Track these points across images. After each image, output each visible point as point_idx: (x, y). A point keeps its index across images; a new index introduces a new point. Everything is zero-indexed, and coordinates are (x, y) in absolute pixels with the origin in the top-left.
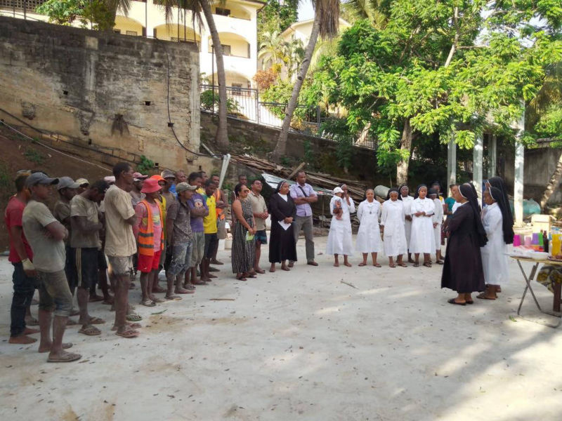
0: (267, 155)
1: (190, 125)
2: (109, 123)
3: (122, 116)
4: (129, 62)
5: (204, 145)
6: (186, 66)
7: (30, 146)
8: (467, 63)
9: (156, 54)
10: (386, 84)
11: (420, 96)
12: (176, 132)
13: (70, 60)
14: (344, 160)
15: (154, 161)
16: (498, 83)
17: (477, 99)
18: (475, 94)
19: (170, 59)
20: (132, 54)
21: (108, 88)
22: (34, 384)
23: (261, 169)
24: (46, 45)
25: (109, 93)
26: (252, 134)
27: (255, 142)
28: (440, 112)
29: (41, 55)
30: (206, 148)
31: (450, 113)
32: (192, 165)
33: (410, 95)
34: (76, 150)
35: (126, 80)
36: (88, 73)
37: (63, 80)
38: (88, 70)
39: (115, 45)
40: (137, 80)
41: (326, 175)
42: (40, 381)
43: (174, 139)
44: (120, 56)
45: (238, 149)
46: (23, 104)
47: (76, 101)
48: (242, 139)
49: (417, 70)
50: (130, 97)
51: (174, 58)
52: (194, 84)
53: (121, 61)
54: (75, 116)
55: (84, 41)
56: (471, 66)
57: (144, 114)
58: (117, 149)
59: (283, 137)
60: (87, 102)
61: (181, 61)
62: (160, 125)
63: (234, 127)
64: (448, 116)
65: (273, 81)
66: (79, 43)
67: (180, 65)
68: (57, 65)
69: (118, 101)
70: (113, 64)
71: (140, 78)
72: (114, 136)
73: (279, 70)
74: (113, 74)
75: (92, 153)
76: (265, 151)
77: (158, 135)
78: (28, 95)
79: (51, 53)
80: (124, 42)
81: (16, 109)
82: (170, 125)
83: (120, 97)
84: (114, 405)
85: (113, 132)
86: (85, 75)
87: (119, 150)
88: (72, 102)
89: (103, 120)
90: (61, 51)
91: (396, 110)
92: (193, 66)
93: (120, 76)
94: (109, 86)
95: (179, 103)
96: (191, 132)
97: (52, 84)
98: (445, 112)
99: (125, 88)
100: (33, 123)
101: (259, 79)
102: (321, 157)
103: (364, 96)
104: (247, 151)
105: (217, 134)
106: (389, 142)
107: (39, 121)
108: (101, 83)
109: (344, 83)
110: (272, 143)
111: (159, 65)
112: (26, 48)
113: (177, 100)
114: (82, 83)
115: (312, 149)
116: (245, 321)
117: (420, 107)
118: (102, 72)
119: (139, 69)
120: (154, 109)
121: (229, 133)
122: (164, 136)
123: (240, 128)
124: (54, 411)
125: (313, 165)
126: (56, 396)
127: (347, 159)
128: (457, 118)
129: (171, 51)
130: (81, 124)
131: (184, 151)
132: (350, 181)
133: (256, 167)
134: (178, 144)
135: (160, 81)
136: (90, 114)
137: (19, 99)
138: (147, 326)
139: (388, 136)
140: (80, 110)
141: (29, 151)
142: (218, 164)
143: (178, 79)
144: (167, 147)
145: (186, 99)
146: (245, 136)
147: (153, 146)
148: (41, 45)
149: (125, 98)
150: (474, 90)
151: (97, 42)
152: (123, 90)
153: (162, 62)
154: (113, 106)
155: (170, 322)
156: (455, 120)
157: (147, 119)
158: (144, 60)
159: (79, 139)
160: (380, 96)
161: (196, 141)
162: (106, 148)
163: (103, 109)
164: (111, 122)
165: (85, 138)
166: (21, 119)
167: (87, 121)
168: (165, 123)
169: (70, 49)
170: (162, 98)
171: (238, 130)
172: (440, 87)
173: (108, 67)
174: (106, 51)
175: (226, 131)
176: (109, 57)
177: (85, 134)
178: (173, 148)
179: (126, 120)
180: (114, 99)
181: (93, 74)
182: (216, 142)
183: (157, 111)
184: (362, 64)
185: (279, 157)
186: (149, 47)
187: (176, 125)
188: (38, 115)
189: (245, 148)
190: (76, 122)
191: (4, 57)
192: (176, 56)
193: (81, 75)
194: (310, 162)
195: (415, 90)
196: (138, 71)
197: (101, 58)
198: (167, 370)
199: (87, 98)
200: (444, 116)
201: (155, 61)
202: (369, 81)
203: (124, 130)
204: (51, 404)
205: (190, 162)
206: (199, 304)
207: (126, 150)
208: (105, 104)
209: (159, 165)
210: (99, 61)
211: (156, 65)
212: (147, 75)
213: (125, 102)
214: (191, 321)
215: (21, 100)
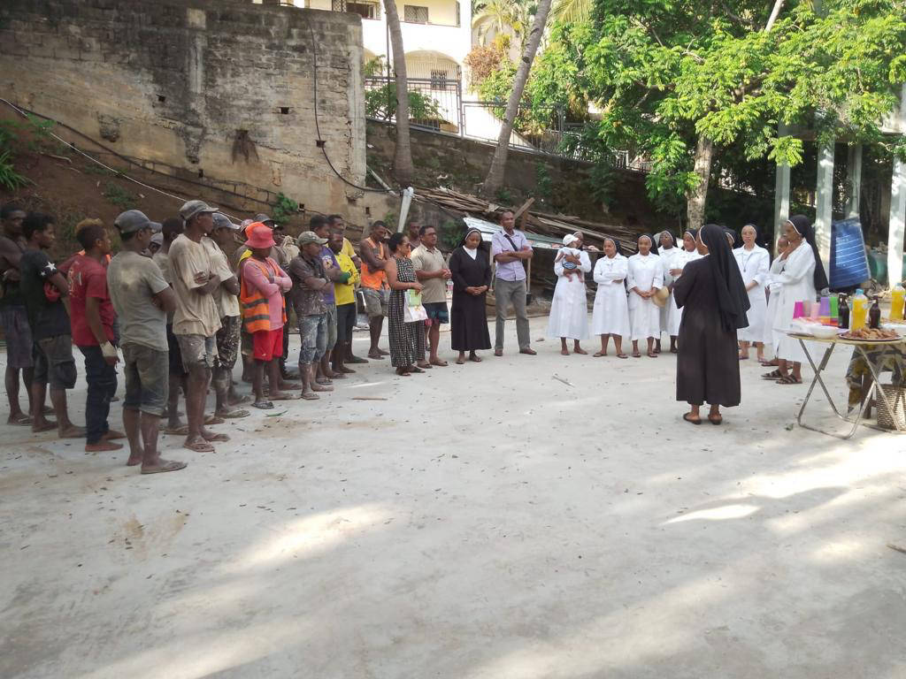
0: (475, 188)
1: (349, 143)
2: (228, 143)
3: (246, 132)
4: (254, 46)
5: (373, 173)
6: (342, 49)
7: (112, 182)
8: (798, 24)
9: (295, 31)
10: (658, 65)
11: (713, 84)
12: (330, 154)
13: (166, 47)
14: (603, 192)
15: (298, 201)
16: (846, 56)
17: (810, 85)
18: (808, 77)
19: (317, 38)
20: (258, 34)
21: (224, 88)
22: (96, 492)
23: (463, 211)
24: (130, 26)
25: (225, 96)
26: (452, 154)
27: (457, 166)
28: (746, 109)
29: (124, 42)
30: (377, 177)
31: (762, 109)
32: (355, 205)
33: (697, 82)
34: (181, 187)
35: (250, 75)
36: (193, 67)
37: (157, 80)
38: (193, 61)
39: (231, 19)
40: (268, 74)
41: (571, 218)
42: (105, 489)
43: (327, 165)
44: (240, 38)
45: (428, 179)
46: (100, 118)
47: (178, 111)
48: (435, 162)
49: (719, 39)
50: (258, 102)
51: (323, 37)
52: (356, 78)
53: (241, 46)
54: (177, 134)
55: (186, 17)
56: (805, 30)
57: (278, 128)
58: (240, 184)
59: (499, 157)
60: (194, 111)
61: (335, 40)
62: (305, 145)
63: (423, 144)
64: (758, 114)
65: (497, 63)
66: (177, 19)
67: (332, 48)
68: (146, 57)
69: (240, 108)
70: (229, 51)
71: (271, 71)
72: (236, 163)
73: (506, 44)
74: (230, 67)
75: (204, 190)
76: (474, 181)
77: (302, 160)
78: (107, 104)
79: (137, 37)
80: (245, 14)
81: (91, 127)
82: (320, 144)
83: (242, 103)
84: (187, 515)
85: (234, 157)
86: (189, 70)
87: (245, 184)
88: (171, 112)
89: (220, 139)
90: (151, 34)
91: (675, 108)
92: (352, 48)
93: (241, 69)
94: (225, 85)
95: (333, 108)
96: (352, 155)
97: (141, 86)
98: (753, 108)
99: (250, 88)
100: (116, 147)
101: (474, 62)
102: (564, 189)
103: (623, 86)
104: (443, 182)
105: (395, 156)
106: (669, 160)
107: (124, 144)
108: (214, 81)
109: (591, 67)
110: (483, 167)
111: (300, 49)
112: (101, 31)
113: (328, 103)
114: (185, 81)
115: (548, 176)
116: (392, 425)
117: (714, 102)
118: (214, 64)
119: (270, 56)
120: (294, 119)
121: (414, 152)
122: (311, 161)
123: (432, 146)
124: (114, 520)
125: (550, 202)
126: (119, 504)
127: (606, 190)
128: (774, 117)
129: (317, 25)
130: (187, 146)
131: (343, 184)
132: (610, 227)
133: (455, 208)
134: (333, 174)
135: (302, 74)
136: (199, 131)
137: (94, 111)
138: (256, 431)
139: (666, 150)
140: (184, 126)
141: (112, 189)
142: (394, 203)
143: (330, 70)
144: (316, 179)
145: (343, 102)
146: (440, 158)
147: (294, 177)
148: (122, 26)
149: (250, 103)
150: (806, 70)
151: (204, 17)
152: (247, 91)
153: (304, 44)
154: (232, 118)
155: (289, 425)
156: (771, 121)
157: (284, 135)
158: (276, 42)
159: (185, 170)
160: (649, 85)
161: (360, 167)
162: (225, 182)
163: (218, 121)
164: (231, 142)
165: (193, 168)
166: (100, 142)
167: (196, 141)
168: (312, 141)
169: (164, 31)
170: (306, 101)
171: (430, 148)
172: (747, 67)
173: (221, 55)
174: (219, 30)
175: (409, 150)
176: (224, 41)
177: (193, 162)
178: (325, 180)
179: (252, 138)
180: (233, 106)
181: (201, 68)
182: (393, 169)
183: (300, 123)
184: (623, 33)
185: (494, 190)
186: (285, 21)
187: (329, 144)
188: (124, 134)
189: (441, 177)
190: (179, 144)
191: (70, 47)
192: (326, 33)
193: (182, 71)
194: (546, 196)
195: (707, 74)
196: (269, 60)
197: (211, 42)
198: (266, 480)
199: (193, 105)
200: (751, 114)
201: (293, 43)
202: (632, 61)
203: (250, 153)
204: (113, 512)
205: (352, 201)
206: (335, 405)
207: (255, 184)
208: (221, 115)
209: (306, 207)
210: (209, 46)
211: (295, 49)
212: (281, 66)
213: (250, 109)
214: (319, 425)
215: (97, 113)
